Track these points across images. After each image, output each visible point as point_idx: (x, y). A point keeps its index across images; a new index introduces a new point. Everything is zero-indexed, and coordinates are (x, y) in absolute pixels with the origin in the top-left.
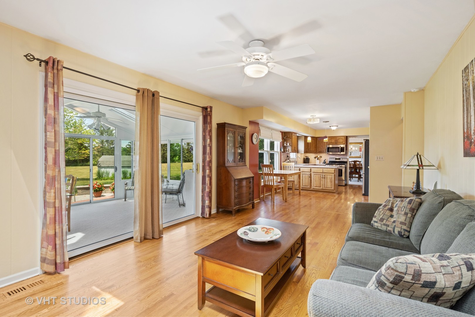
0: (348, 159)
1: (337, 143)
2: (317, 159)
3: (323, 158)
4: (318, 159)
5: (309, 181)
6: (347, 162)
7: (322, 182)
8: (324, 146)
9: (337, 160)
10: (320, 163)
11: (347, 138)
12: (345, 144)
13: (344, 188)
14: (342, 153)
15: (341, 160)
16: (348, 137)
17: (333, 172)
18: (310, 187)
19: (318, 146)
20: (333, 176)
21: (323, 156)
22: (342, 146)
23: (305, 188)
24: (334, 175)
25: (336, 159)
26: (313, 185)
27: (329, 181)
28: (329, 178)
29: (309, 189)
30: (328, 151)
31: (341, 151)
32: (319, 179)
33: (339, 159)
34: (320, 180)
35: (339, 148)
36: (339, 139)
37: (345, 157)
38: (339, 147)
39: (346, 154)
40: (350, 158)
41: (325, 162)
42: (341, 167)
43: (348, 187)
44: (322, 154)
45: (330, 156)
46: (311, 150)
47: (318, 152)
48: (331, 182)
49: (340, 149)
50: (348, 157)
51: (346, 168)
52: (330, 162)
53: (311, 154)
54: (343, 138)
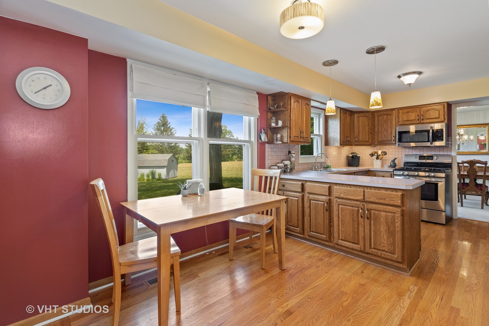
0: (455, 157)
1: (422, 122)
2: (375, 157)
3: (390, 156)
4: (377, 158)
5: (327, 222)
6: (451, 164)
7: (361, 229)
8: (389, 130)
9: (424, 161)
10: (382, 166)
11: (449, 106)
12: (446, 121)
13: (442, 231)
14: (437, 143)
15: (435, 160)
16: (453, 106)
17: (399, 202)
18: (330, 237)
19: (376, 130)
20: (398, 215)
21: (390, 150)
22: (437, 126)
23: (317, 238)
24: (403, 211)
25: (421, 157)
26: (336, 235)
27: (383, 228)
28: (382, 220)
29: (328, 244)
30: (400, 140)
31: (434, 140)
32: (353, 219)
33: (431, 157)
34: (356, 223)
35: (428, 131)
36: (428, 110)
37: (445, 153)
38: (429, 128)
39: (448, 146)
40: (458, 154)
41: (393, 165)
42: (434, 177)
43: (454, 228)
44: (387, 147)
45: (407, 150)
46: (361, 139)
47: (376, 143)
48: (391, 233)
49: (431, 134)
50: (453, 154)
51: (448, 179)
52: (406, 163)
53: (364, 147)
54: (440, 107)
